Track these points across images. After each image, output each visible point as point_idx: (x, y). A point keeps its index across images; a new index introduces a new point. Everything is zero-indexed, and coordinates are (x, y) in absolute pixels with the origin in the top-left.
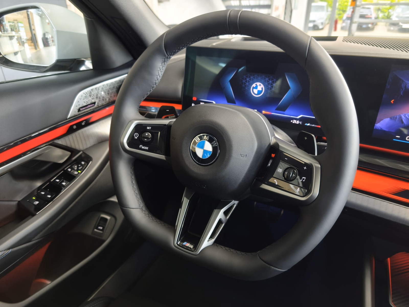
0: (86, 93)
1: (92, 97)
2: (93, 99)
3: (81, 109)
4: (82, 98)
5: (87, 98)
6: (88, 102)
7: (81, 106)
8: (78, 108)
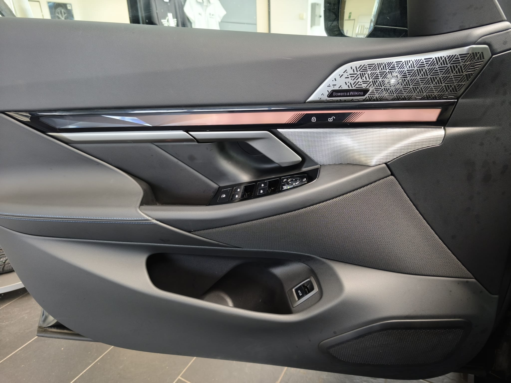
0: (356, 67)
1: (364, 78)
2: (364, 82)
3: (334, 94)
4: (345, 75)
5: (353, 78)
6: (353, 86)
7: (336, 88)
8: (330, 89)
